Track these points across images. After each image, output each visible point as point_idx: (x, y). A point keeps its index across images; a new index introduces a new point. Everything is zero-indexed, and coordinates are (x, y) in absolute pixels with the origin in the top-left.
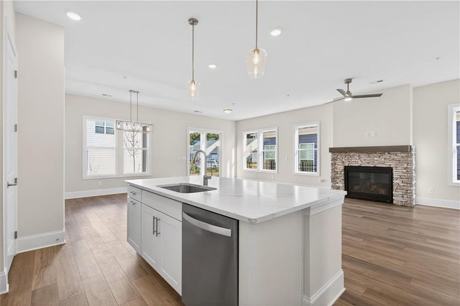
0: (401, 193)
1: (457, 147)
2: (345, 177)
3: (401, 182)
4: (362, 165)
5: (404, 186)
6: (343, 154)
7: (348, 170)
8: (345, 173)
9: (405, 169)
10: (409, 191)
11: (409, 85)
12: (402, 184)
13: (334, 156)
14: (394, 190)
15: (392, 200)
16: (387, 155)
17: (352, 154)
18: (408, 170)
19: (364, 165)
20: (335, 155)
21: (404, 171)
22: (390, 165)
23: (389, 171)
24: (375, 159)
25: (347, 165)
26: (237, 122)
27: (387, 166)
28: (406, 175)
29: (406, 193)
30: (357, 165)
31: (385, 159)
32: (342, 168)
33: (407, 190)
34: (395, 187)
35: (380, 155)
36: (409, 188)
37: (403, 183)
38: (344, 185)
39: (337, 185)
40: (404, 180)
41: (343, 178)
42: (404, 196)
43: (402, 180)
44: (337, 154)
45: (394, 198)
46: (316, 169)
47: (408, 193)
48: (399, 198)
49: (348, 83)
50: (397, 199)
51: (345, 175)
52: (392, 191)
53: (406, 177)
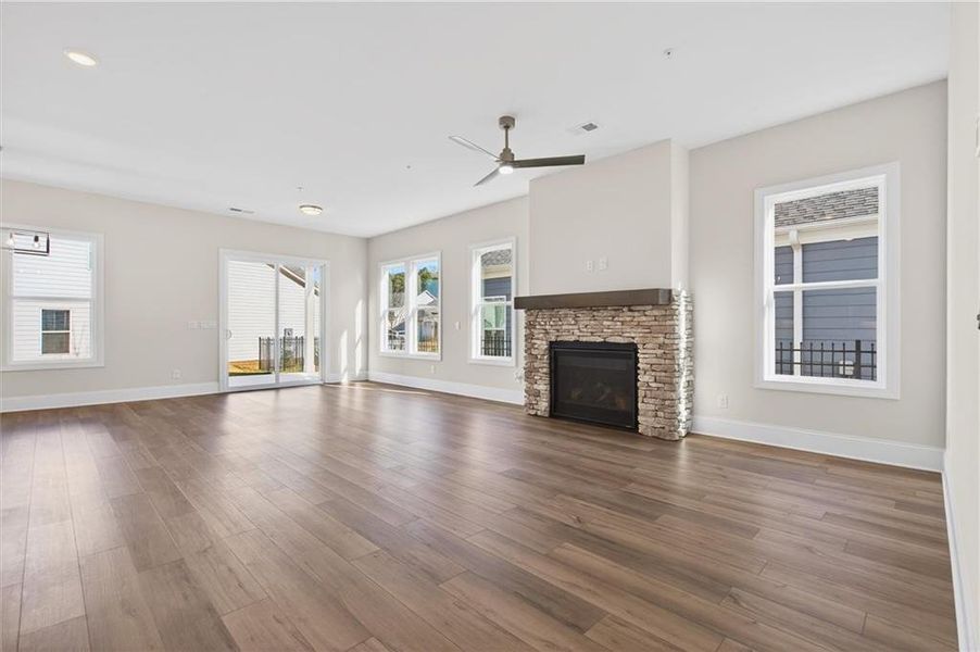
0: (653, 407)
1: (775, 293)
2: (550, 368)
3: (653, 380)
4: (581, 339)
5: (658, 388)
6: (547, 313)
7: (556, 349)
8: (550, 358)
9: (660, 346)
10: (667, 403)
11: (669, 140)
12: (654, 385)
13: (532, 318)
14: (640, 399)
15: (637, 423)
16: (626, 315)
17: (562, 312)
18: (668, 351)
19: (584, 339)
20: (532, 315)
21: (660, 352)
22: (633, 338)
23: (630, 351)
24: (605, 323)
25: (553, 339)
26: (368, 241)
27: (626, 341)
28: (662, 361)
29: (662, 408)
30: (572, 338)
31: (623, 323)
32: (544, 346)
33: (664, 400)
34: (641, 393)
35: (613, 313)
36: (668, 395)
37: (655, 381)
38: (548, 387)
39: (535, 386)
40: (658, 374)
41: (545, 370)
42: (659, 413)
43: (653, 373)
44: (535, 312)
45: (640, 419)
46: (509, 349)
47: (667, 407)
48: (649, 419)
49: (507, 127)
50: (646, 422)
51: (550, 364)
52: (637, 402)
53: (661, 368)
